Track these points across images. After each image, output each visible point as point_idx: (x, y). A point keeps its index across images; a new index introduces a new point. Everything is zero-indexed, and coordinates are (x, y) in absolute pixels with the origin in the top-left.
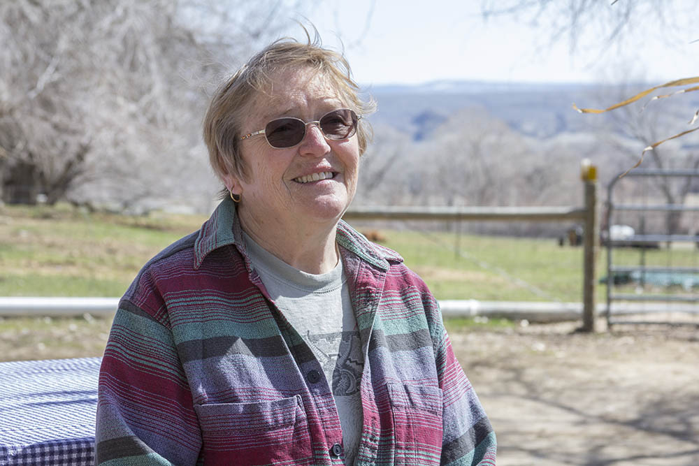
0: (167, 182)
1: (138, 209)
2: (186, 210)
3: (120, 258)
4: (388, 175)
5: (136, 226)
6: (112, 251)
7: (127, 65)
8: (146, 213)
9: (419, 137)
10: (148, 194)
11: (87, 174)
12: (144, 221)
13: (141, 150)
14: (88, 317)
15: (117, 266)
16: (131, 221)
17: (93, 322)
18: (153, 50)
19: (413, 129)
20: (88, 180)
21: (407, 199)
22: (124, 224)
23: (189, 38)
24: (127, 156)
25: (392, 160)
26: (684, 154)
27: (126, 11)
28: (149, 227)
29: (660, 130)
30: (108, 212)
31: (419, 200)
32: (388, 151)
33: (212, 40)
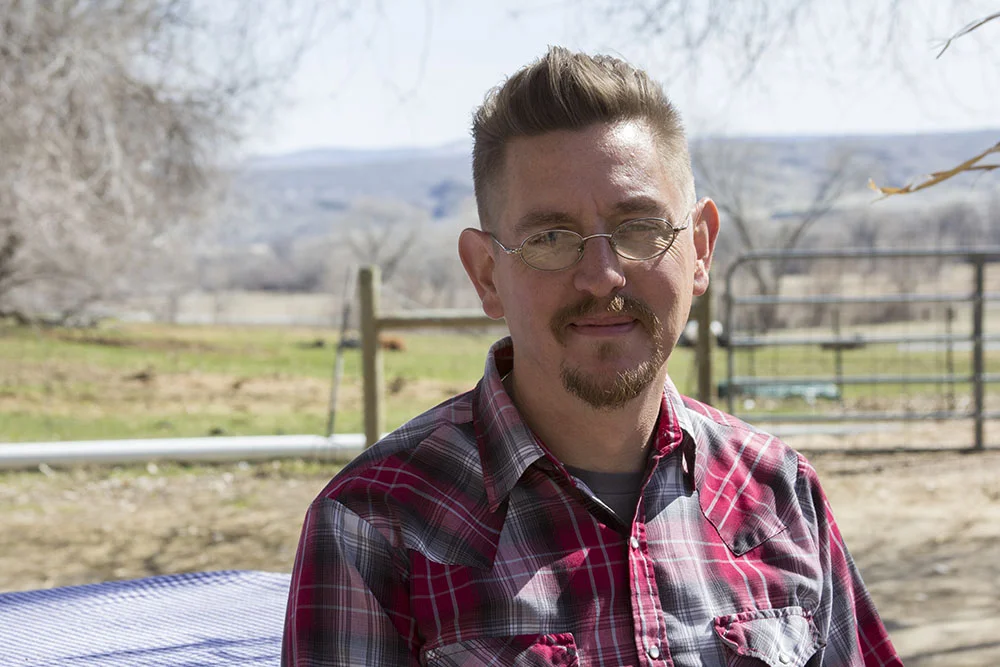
0: (122, 283)
1: (84, 319)
2: (145, 317)
3: (72, 385)
4: (402, 264)
5: (86, 341)
6: (61, 377)
7: (72, 131)
8: (93, 324)
9: (439, 213)
10: (96, 298)
11: (17, 276)
12: (94, 334)
13: (92, 243)
14: (44, 468)
15: (69, 397)
16: (78, 334)
17: (52, 475)
18: (108, 112)
19: (432, 203)
20: (20, 283)
21: (427, 294)
22: (68, 339)
23: (148, 95)
24: (71, 249)
25: (407, 244)
26: (775, 226)
27: (69, 59)
28: (102, 342)
29: (745, 196)
30: (46, 324)
31: (443, 295)
32: (401, 232)
33: (178, 97)
